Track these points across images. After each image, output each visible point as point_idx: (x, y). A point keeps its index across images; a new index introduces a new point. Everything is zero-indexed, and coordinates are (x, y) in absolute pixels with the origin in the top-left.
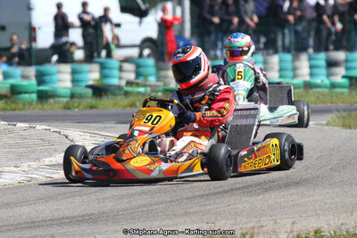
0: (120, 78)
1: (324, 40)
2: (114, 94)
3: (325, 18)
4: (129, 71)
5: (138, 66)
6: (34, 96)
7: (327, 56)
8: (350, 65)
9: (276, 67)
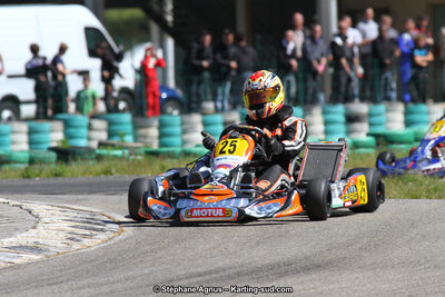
0: (89, 139)
1: (343, 89)
2: (84, 159)
3: (344, 61)
4: (99, 130)
5: (111, 123)
7: (346, 109)
8: (375, 119)
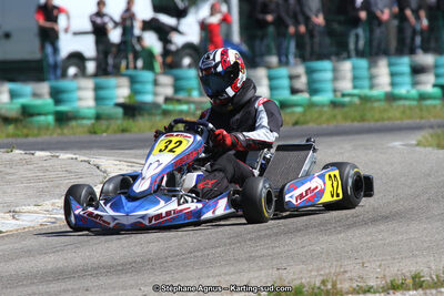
0: (155, 94)
2: (151, 114)
3: (408, 13)
4: (165, 85)
5: (177, 79)
6: (51, 118)
7: (411, 61)
8: (441, 71)
9: (349, 75)
